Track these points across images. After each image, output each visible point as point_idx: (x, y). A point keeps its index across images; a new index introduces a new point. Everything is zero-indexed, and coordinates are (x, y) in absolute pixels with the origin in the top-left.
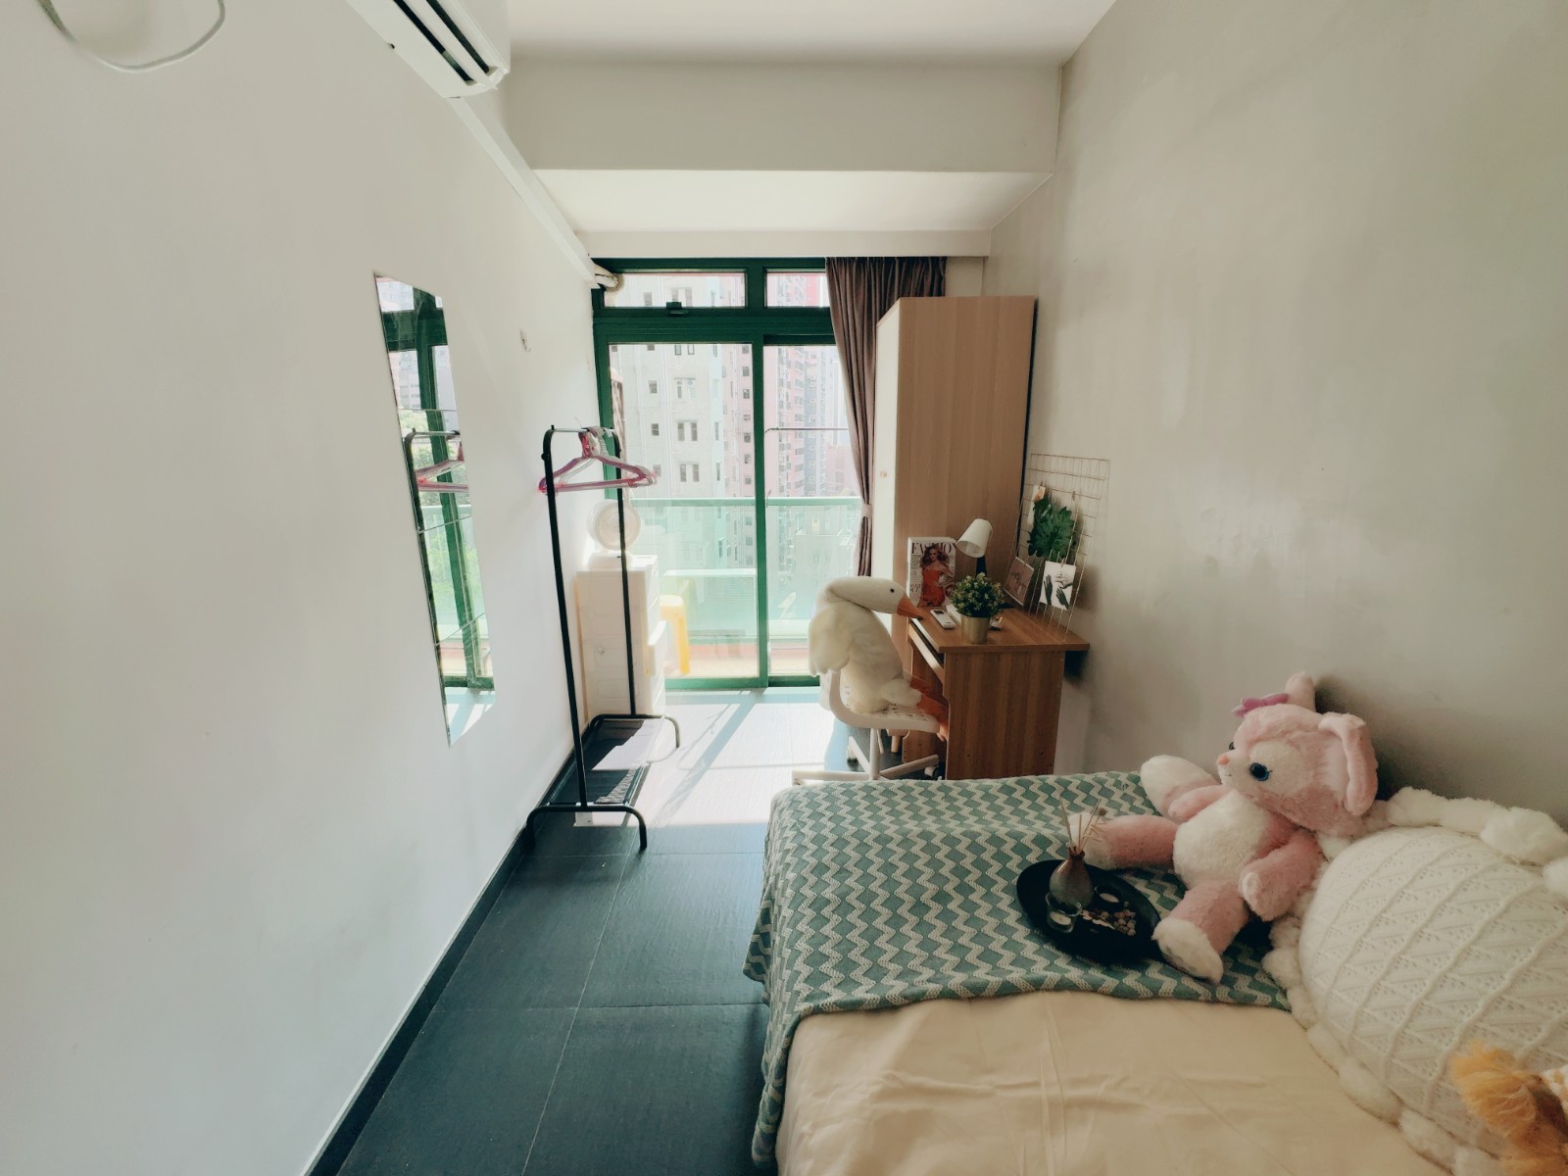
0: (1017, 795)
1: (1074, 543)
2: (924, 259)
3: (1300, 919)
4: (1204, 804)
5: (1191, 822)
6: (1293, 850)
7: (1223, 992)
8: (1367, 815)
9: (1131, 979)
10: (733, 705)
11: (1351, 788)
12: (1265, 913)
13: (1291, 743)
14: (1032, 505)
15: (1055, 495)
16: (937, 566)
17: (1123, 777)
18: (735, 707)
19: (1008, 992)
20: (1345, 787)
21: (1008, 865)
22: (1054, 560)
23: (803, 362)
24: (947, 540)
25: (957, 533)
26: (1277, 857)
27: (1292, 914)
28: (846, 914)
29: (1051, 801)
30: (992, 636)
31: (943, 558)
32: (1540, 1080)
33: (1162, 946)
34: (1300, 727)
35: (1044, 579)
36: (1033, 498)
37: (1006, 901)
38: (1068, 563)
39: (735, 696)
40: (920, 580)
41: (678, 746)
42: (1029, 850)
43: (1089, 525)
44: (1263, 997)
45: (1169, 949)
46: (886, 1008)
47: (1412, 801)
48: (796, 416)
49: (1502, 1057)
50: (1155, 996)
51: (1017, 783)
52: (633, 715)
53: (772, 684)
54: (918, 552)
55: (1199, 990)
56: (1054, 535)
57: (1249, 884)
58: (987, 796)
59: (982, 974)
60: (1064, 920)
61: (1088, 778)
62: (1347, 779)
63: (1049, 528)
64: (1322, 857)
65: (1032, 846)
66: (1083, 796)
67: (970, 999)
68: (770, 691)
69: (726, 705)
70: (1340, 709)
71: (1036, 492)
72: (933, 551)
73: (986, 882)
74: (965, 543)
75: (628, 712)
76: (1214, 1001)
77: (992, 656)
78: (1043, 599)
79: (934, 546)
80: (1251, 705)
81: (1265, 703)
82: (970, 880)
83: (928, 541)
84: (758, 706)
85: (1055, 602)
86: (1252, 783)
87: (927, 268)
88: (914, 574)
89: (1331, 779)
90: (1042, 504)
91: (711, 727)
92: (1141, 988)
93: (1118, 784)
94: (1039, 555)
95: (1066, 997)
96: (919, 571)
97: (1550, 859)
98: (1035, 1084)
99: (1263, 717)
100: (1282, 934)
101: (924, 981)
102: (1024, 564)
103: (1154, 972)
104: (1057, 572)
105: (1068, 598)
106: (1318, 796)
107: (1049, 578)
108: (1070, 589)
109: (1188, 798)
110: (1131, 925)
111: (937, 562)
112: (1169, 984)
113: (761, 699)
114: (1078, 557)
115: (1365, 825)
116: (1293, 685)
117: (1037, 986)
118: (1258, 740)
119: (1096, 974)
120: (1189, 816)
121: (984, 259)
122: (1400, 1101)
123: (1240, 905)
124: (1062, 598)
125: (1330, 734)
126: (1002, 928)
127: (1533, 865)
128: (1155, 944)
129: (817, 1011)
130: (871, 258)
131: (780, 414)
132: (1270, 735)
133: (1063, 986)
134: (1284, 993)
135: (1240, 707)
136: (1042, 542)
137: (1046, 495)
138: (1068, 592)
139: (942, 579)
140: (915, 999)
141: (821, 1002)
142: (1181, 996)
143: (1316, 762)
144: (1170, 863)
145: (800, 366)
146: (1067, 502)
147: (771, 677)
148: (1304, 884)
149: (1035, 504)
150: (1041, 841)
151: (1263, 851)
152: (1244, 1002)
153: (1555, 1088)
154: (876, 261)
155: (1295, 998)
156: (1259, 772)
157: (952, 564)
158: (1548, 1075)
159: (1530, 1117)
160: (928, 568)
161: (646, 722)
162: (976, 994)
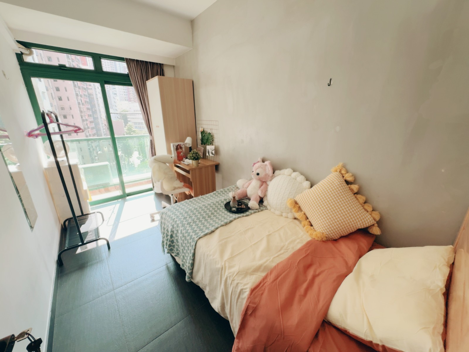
0: (217, 194)
1: (213, 141)
2: (157, 64)
3: (267, 196)
4: (249, 184)
5: (249, 187)
6: (264, 185)
7: (260, 210)
8: (272, 176)
9: (247, 213)
10: (117, 205)
11: (270, 172)
12: (261, 196)
13: (261, 168)
14: (200, 133)
15: (205, 130)
16: (180, 150)
17: (234, 186)
18: (118, 205)
19: (231, 221)
20: (269, 172)
21: (221, 205)
22: (208, 145)
23: (86, 87)
24: (181, 143)
25: (183, 140)
26: (262, 187)
27: (265, 195)
28: (196, 223)
29: (223, 193)
30: (199, 165)
31: (181, 148)
32: (294, 199)
33: (250, 207)
34: (262, 165)
35: (207, 150)
36: (200, 131)
37: (224, 210)
38: (212, 145)
39: (116, 202)
40: (176, 154)
41: (103, 220)
42: (224, 202)
43: (215, 136)
44: (264, 209)
45: (251, 207)
46: (213, 232)
47: (277, 172)
48: (87, 108)
49: (291, 199)
50: (251, 214)
51: (216, 192)
52: (83, 215)
53: (128, 196)
54: (175, 147)
55: (257, 211)
56: (208, 139)
57: (260, 192)
58: (211, 196)
59: (226, 221)
60: (235, 209)
61: (228, 188)
62: (269, 171)
63: (206, 138)
64: (267, 185)
65: (224, 201)
66: (228, 191)
67: (225, 225)
68: (128, 198)
69: (115, 205)
70: (267, 161)
71: (200, 129)
72: (178, 146)
73: (218, 209)
74: (186, 144)
75: (80, 214)
76: (259, 212)
77: (200, 169)
78: (207, 154)
79: (179, 145)
80: (254, 164)
81: (256, 163)
82: (216, 209)
83: (177, 144)
84: (126, 203)
85: (211, 155)
86: (257, 176)
87: (158, 66)
88: (174, 153)
89: (267, 172)
90: (203, 132)
91: (113, 212)
92: (250, 214)
93: (233, 188)
94: (204, 144)
95: (239, 219)
96: (176, 152)
97: (291, 174)
98: (240, 231)
99: (257, 165)
100: (264, 200)
101: (217, 226)
102: (201, 147)
103: (250, 211)
104: (210, 148)
105: (214, 153)
106: (266, 175)
107: (208, 149)
108: (214, 151)
109: (247, 184)
110: (244, 206)
111: (180, 149)
112: (252, 211)
113: (125, 201)
114: (214, 144)
115: (272, 177)
116: (260, 159)
117: (235, 219)
118: (257, 169)
119: (242, 214)
120: (248, 187)
121: (174, 66)
122: (282, 212)
123: (259, 197)
124: (212, 153)
125: (266, 165)
126: (225, 214)
127: (290, 175)
128: (249, 207)
129: (200, 238)
130: (140, 61)
131: (80, 108)
132: (259, 167)
133: (238, 218)
134: (267, 207)
135: (253, 165)
136: (205, 141)
137: (203, 130)
138: (214, 152)
139: (182, 153)
140: (217, 228)
141: (200, 236)
142: (255, 213)
143: (265, 170)
144: (247, 196)
145: (85, 89)
146: (209, 131)
147: (127, 194)
148: (266, 190)
149: (201, 132)
150: (225, 200)
151: (260, 187)
152: (262, 210)
153: (296, 199)
154: (142, 62)
155: (268, 207)
156: (258, 174)
157: (184, 149)
158: (295, 199)
159: (294, 204)
160: (178, 151)
161: (89, 216)
162: (226, 224)
